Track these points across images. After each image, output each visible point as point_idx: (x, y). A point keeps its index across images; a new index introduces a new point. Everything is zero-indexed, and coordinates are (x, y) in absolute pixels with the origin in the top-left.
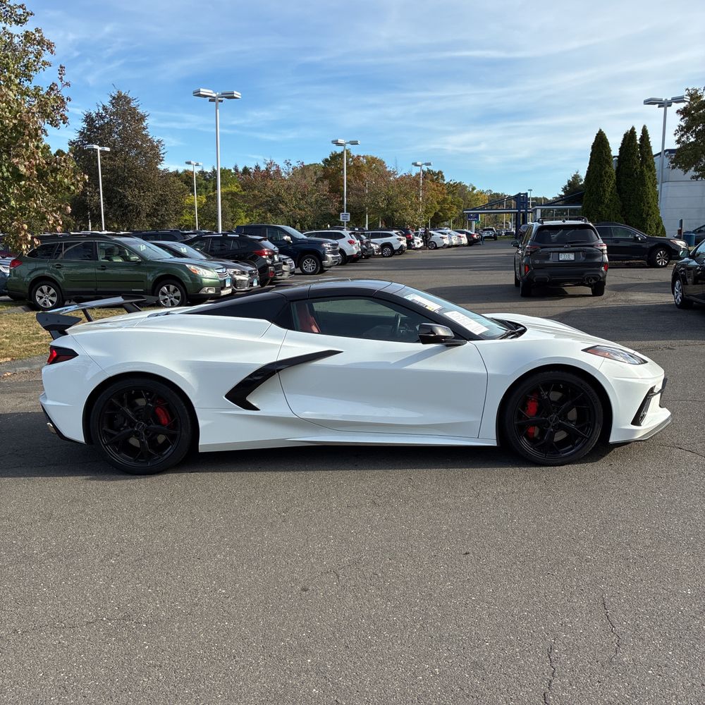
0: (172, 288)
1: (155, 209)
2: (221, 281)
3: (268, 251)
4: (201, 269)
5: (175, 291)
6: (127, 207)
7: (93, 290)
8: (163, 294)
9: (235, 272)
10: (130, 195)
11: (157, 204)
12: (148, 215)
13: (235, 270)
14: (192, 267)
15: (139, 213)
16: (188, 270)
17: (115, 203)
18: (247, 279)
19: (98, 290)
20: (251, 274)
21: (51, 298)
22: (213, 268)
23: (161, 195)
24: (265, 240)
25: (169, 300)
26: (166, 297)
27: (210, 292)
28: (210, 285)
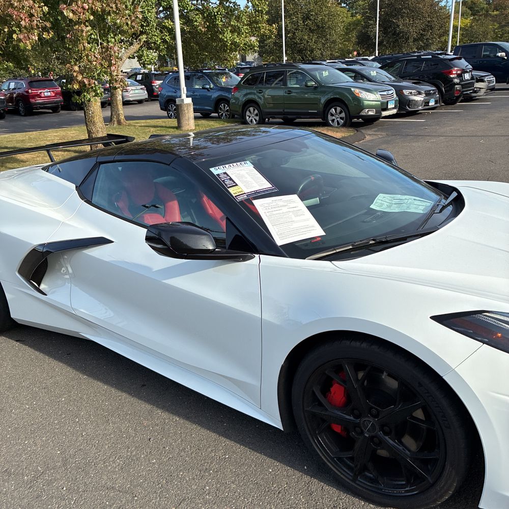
0: (339, 109)
1: (422, 34)
2: (382, 103)
3: (457, 70)
4: (364, 92)
5: (341, 112)
6: (399, 34)
7: (281, 110)
8: (332, 115)
9: (411, 93)
10: (402, 24)
11: (424, 30)
12: (415, 40)
13: (411, 91)
14: (357, 91)
15: (407, 39)
16: (352, 93)
17: (390, 32)
18: (422, 99)
19: (285, 110)
20: (428, 94)
21: (255, 117)
22: (376, 90)
23: (429, 22)
24: (460, 59)
25: (336, 121)
26: (334, 118)
27: (370, 113)
28: (370, 107)
